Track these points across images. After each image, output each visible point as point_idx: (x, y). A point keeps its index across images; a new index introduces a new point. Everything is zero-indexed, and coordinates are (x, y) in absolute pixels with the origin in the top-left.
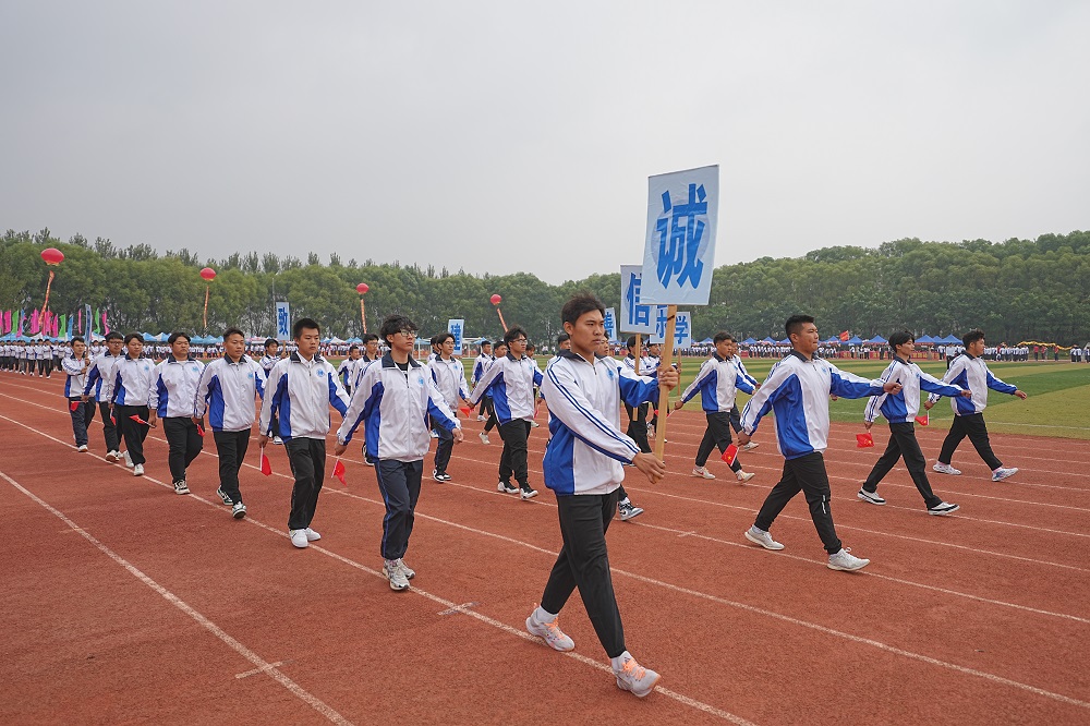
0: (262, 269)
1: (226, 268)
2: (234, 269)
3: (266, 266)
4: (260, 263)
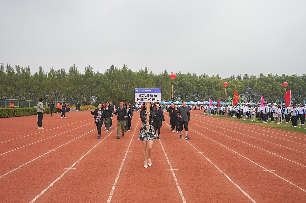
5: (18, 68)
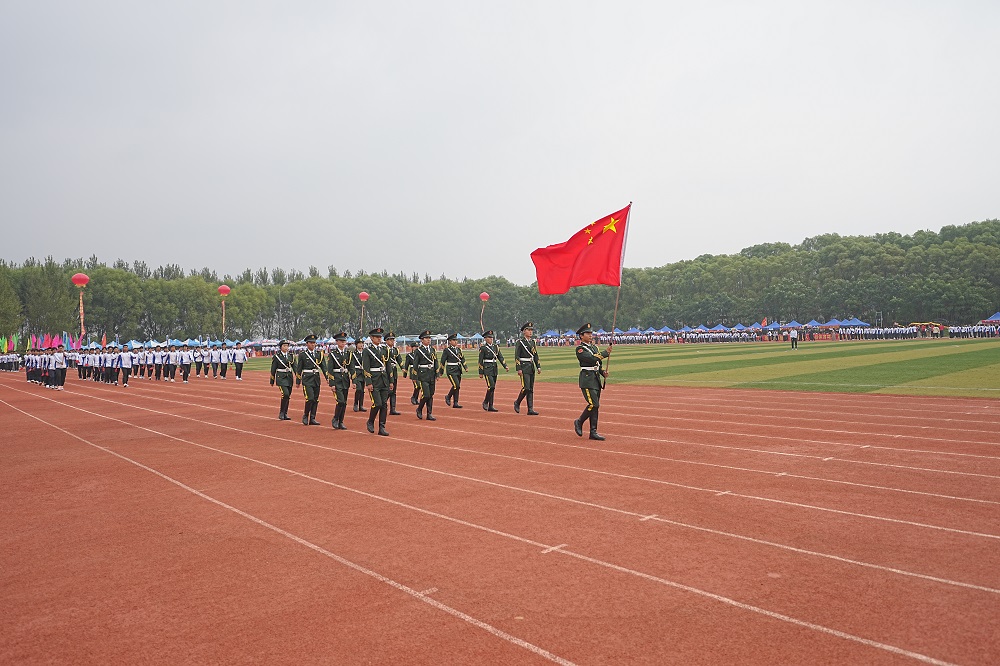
0: (271, 282)
1: (241, 282)
2: (247, 283)
3: (275, 280)
4: (270, 277)
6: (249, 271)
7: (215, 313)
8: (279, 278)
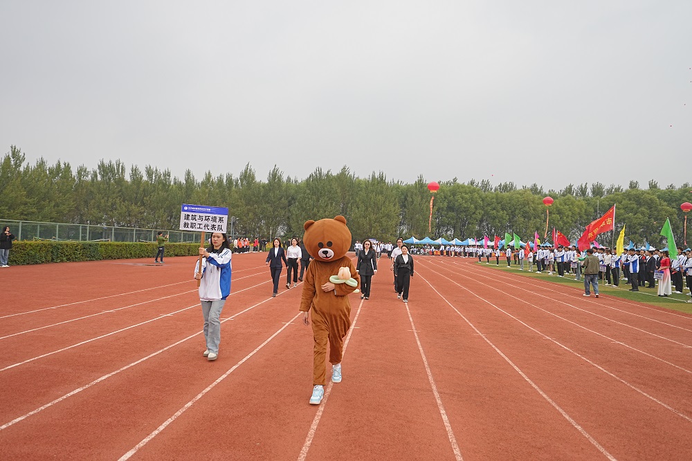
0: (590, 195)
1: (563, 195)
2: (569, 196)
3: (594, 192)
4: (589, 192)
5: (149, 172)
6: (571, 186)
7: (538, 220)
8: (598, 191)
